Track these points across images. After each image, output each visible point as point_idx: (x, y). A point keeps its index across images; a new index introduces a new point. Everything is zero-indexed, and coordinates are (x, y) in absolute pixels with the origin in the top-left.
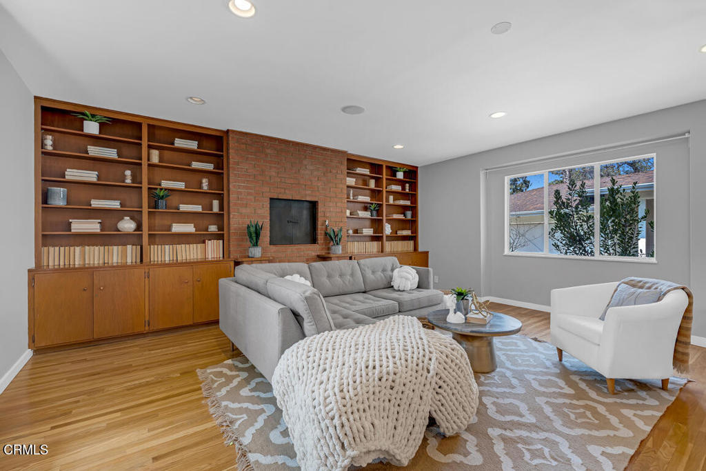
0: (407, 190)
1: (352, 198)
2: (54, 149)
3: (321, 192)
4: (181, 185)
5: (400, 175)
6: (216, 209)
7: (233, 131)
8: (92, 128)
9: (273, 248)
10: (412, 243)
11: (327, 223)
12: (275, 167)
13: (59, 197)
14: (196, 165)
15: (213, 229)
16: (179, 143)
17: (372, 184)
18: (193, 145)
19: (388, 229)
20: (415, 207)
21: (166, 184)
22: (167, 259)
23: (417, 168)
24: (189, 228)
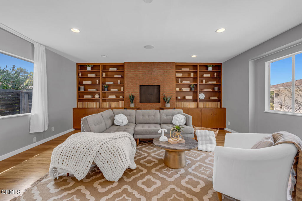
0: (215, 76)
1: (180, 82)
2: (81, 76)
3: (162, 81)
4: (111, 83)
5: (210, 69)
6: (122, 90)
7: (126, 62)
8: (89, 69)
9: (141, 104)
10: (218, 103)
11: (164, 94)
12: (141, 73)
13: (82, 89)
14: (116, 76)
15: (121, 97)
16: (111, 69)
17: (192, 75)
18: (115, 69)
19: (202, 96)
20: (220, 84)
21: (107, 83)
22: (108, 107)
23: (222, 63)
24: (114, 97)
